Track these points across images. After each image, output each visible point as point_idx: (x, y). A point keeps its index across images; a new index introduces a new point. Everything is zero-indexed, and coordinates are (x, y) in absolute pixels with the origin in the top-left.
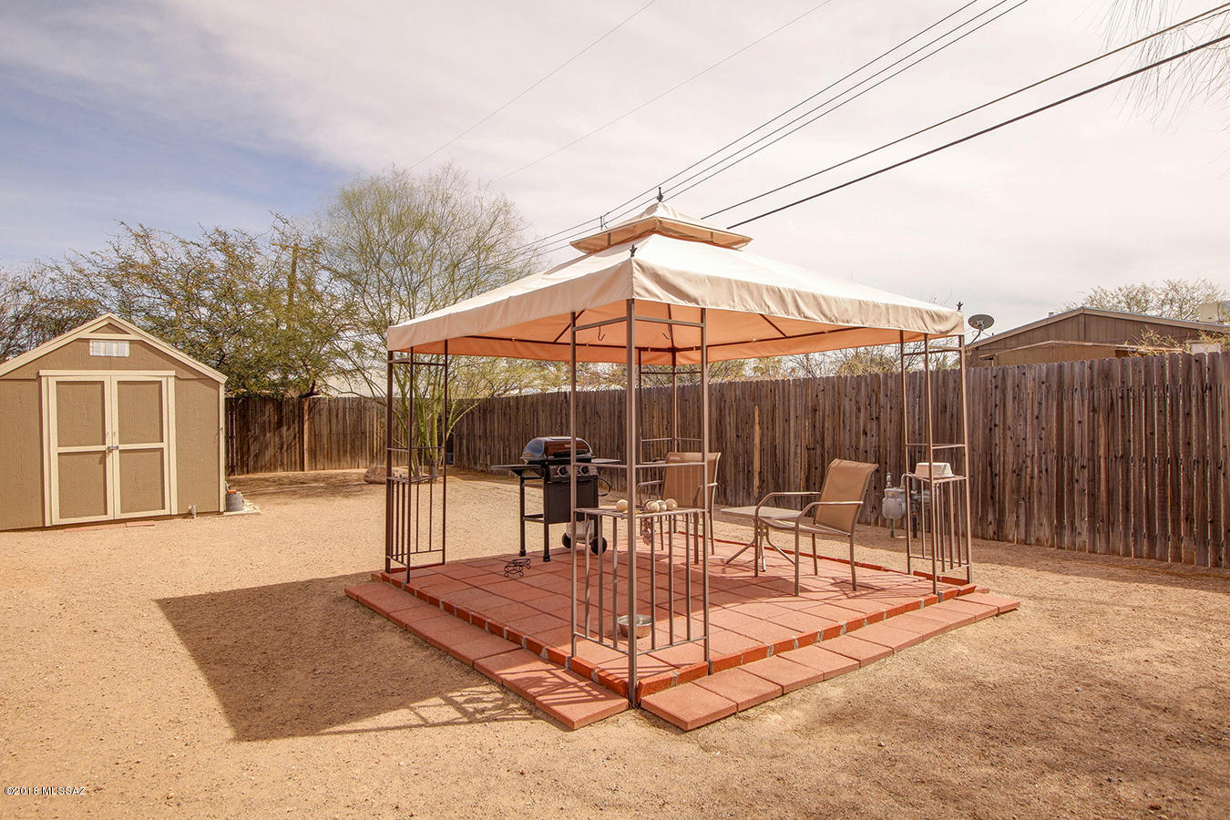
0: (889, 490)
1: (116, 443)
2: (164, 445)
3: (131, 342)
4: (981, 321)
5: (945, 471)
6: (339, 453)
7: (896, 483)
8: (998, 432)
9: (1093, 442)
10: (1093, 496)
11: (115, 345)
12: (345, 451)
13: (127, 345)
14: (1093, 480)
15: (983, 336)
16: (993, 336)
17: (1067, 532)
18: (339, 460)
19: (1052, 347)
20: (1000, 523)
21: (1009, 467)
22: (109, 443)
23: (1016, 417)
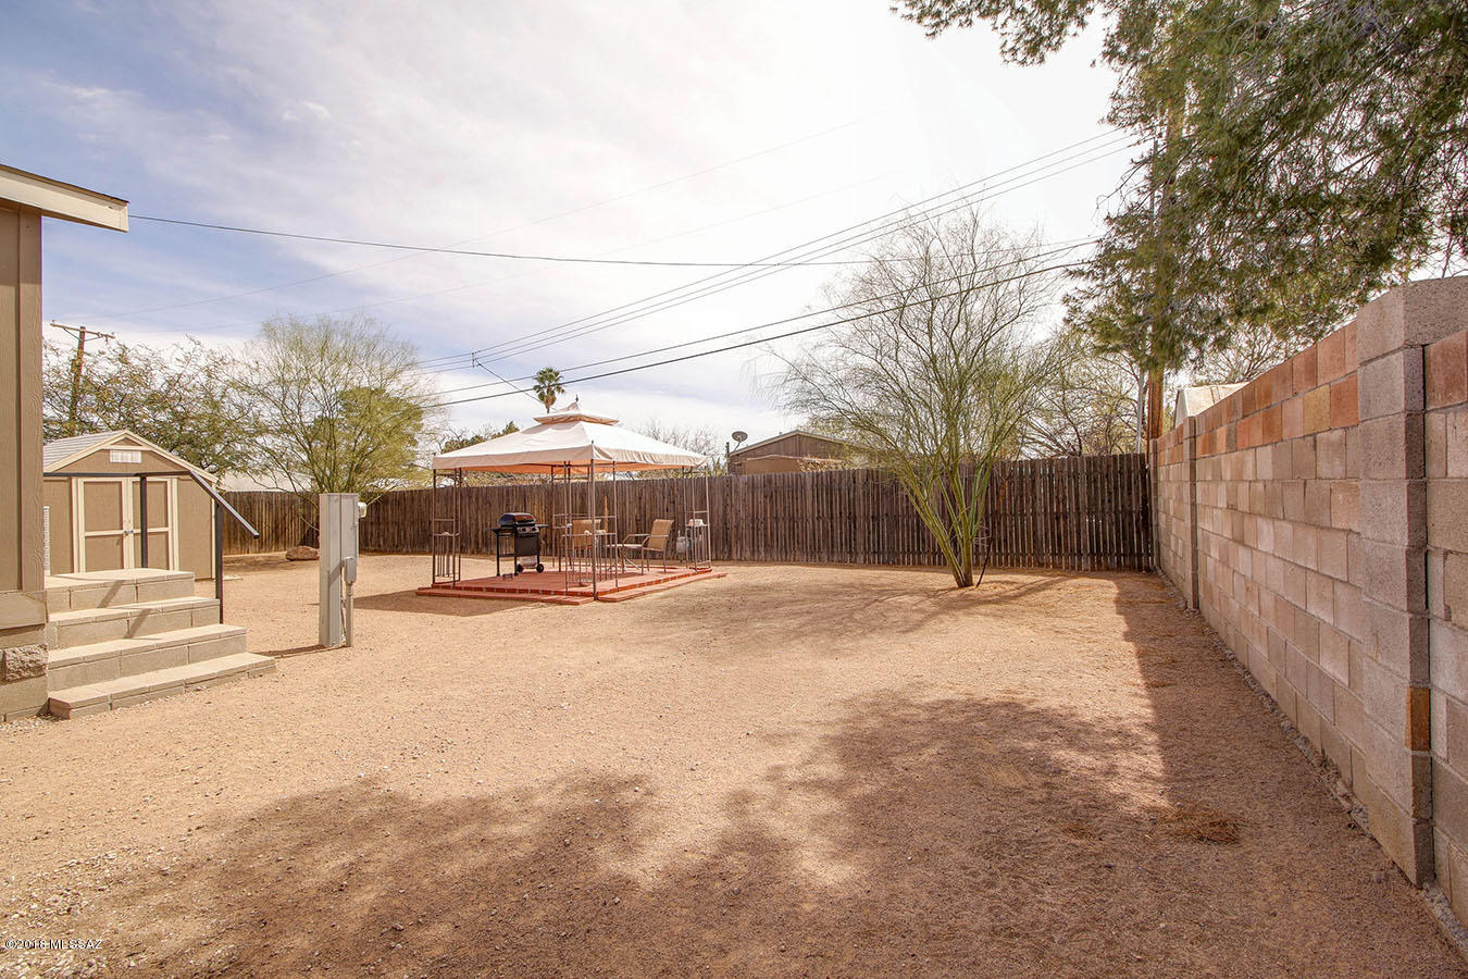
0: (679, 538)
1: (132, 529)
2: (168, 529)
3: (142, 451)
4: (739, 436)
5: (701, 523)
6: (230, 540)
7: (683, 535)
8: (729, 508)
9: (765, 511)
10: (766, 536)
11: (129, 454)
12: (236, 539)
13: (140, 454)
14: (765, 528)
15: (741, 447)
16: (748, 447)
17: (756, 553)
18: (230, 547)
19: (772, 459)
20: (730, 551)
21: (734, 524)
22: (125, 528)
23: (736, 500)
